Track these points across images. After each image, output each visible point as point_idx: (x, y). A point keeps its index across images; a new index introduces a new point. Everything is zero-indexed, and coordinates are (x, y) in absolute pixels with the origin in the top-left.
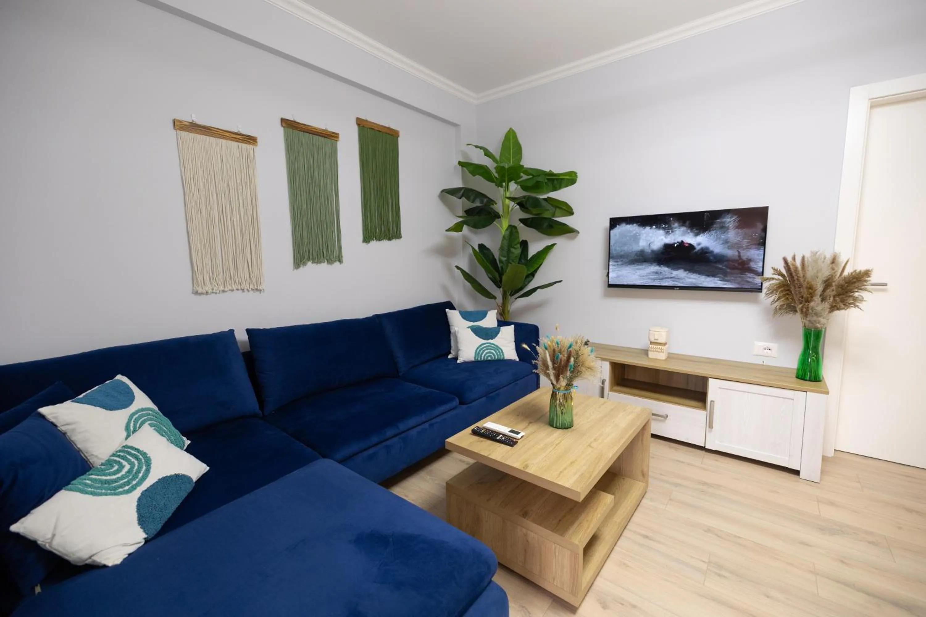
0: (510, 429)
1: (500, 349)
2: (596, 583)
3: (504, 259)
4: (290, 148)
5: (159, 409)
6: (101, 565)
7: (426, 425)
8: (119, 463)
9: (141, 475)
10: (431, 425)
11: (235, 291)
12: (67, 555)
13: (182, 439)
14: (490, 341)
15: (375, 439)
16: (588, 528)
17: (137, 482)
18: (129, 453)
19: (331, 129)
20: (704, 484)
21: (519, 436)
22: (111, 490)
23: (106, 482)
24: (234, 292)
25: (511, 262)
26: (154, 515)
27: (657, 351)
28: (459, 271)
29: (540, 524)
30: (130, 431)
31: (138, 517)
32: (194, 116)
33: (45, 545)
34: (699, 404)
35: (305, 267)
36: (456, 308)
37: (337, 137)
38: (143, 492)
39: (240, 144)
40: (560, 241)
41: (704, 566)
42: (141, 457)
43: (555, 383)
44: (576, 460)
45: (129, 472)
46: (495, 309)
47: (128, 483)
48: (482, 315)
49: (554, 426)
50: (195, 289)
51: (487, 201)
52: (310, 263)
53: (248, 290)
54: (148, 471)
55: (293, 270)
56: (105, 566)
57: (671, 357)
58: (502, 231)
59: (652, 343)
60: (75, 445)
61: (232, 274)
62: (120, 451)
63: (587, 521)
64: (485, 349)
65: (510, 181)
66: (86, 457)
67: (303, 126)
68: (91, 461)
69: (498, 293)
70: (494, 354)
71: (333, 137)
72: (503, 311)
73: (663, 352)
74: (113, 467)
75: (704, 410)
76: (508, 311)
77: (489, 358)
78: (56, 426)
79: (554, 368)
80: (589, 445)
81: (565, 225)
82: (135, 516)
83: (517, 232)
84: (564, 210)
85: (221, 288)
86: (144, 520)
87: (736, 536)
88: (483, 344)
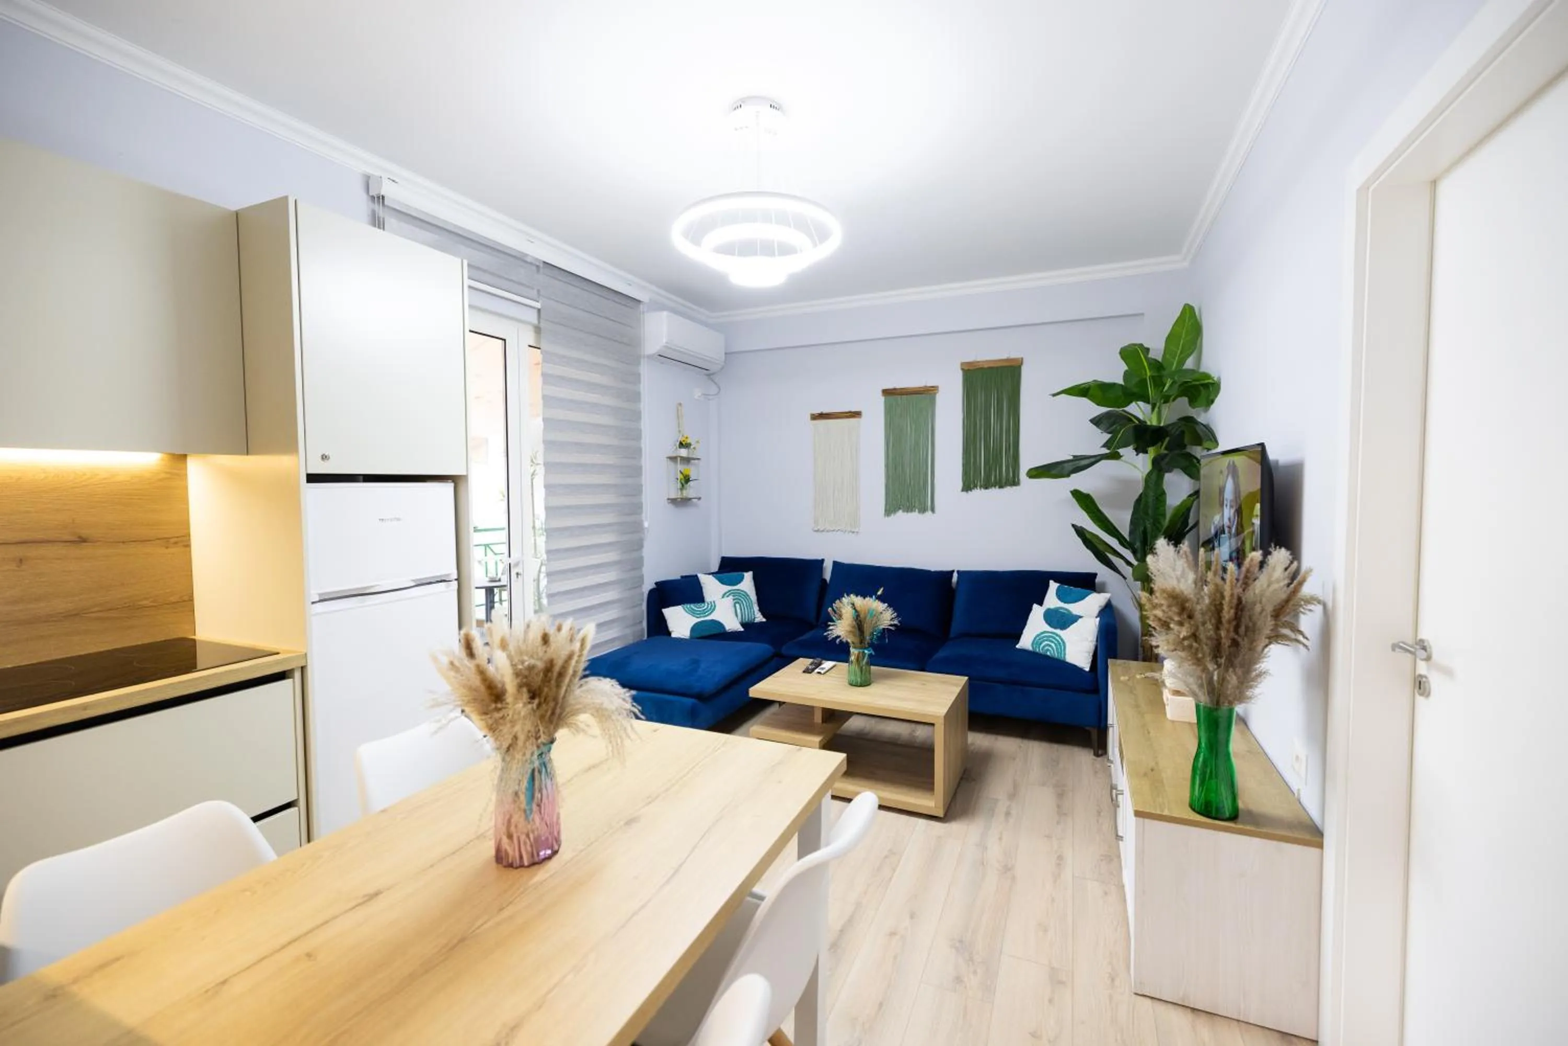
4: (888, 413)
11: (839, 532)
14: (1058, 631)
19: (929, 385)
28: (1075, 531)
35: (895, 515)
37: (936, 391)
39: (846, 421)
50: (814, 528)
52: (900, 512)
55: (883, 518)
61: (838, 519)
64: (1045, 638)
67: (902, 391)
70: (1053, 649)
71: (932, 392)
77: (1048, 653)
83: (1162, 476)
85: (830, 529)
88: (1048, 632)
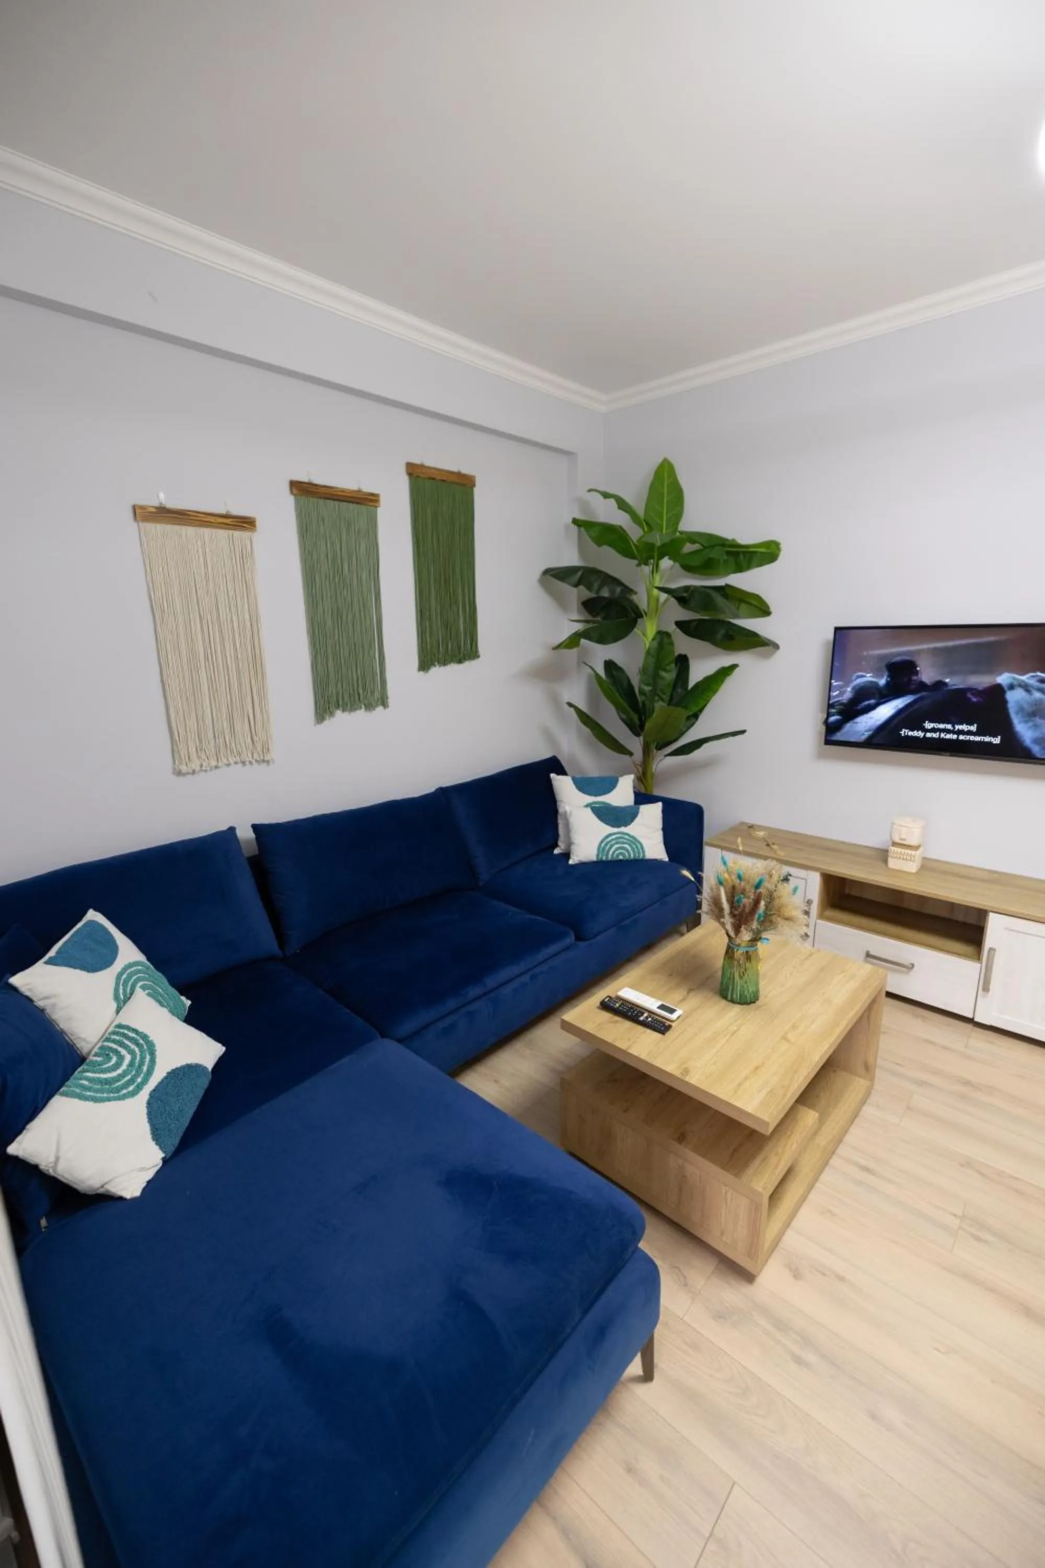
0: (660, 1003)
1: (639, 842)
2: (785, 1238)
3: (647, 689)
4: (305, 530)
5: (148, 959)
6: (115, 1196)
7: (526, 978)
8: (116, 1052)
9: (145, 1068)
10: (533, 978)
11: (233, 766)
12: (75, 1183)
13: (182, 1001)
14: (623, 829)
15: (452, 1003)
16: (777, 1165)
17: (142, 1079)
18: (127, 1036)
19: (367, 488)
20: (967, 1083)
21: (674, 1016)
22: (113, 1093)
23: (107, 1082)
24: (230, 767)
25: (659, 692)
26: (169, 1125)
27: (903, 859)
28: (572, 709)
29: (704, 1156)
30: (122, 1000)
31: (151, 1129)
32: (162, 496)
33: (48, 1170)
34: (969, 949)
35: (331, 718)
36: (566, 769)
37: (377, 501)
38: (151, 1092)
39: (231, 532)
40: (743, 659)
41: (955, 1223)
42: (141, 1041)
43: (732, 934)
44: (763, 1064)
45: (131, 1064)
46: (630, 773)
47: (132, 1081)
48: (608, 785)
49: (729, 998)
50: (177, 768)
51: (622, 591)
52: (339, 713)
53: (251, 763)
54: (153, 1062)
55: (315, 725)
56: (121, 1198)
57: (928, 866)
58: (646, 640)
59: (895, 845)
60: (58, 1025)
61: (227, 740)
62: (114, 1033)
63: (777, 1154)
64: (613, 842)
65: (661, 557)
66: (71, 1040)
67: (323, 490)
68: (78, 1046)
69: (635, 744)
70: (628, 851)
71: (372, 501)
72: (644, 773)
73: (914, 861)
74: (111, 1059)
75: (977, 961)
76: (652, 775)
77: (621, 857)
78: (31, 1000)
79: (732, 914)
80: (784, 1038)
81: (755, 635)
82: (147, 1128)
83: (672, 644)
84: (755, 606)
85: (214, 763)
86: (159, 1133)
87: (1011, 1177)
88: (611, 835)
